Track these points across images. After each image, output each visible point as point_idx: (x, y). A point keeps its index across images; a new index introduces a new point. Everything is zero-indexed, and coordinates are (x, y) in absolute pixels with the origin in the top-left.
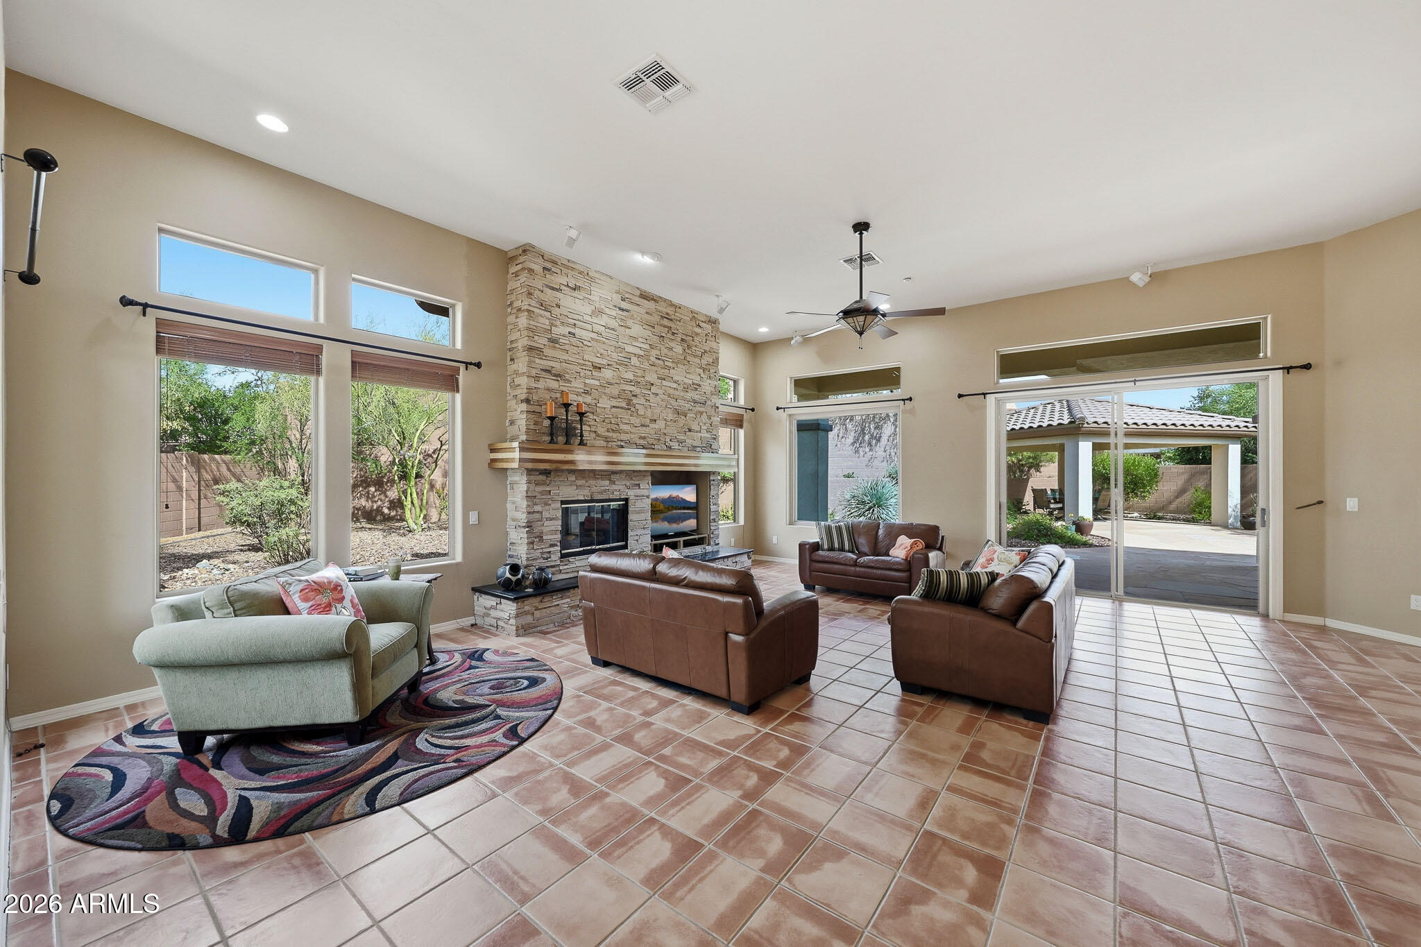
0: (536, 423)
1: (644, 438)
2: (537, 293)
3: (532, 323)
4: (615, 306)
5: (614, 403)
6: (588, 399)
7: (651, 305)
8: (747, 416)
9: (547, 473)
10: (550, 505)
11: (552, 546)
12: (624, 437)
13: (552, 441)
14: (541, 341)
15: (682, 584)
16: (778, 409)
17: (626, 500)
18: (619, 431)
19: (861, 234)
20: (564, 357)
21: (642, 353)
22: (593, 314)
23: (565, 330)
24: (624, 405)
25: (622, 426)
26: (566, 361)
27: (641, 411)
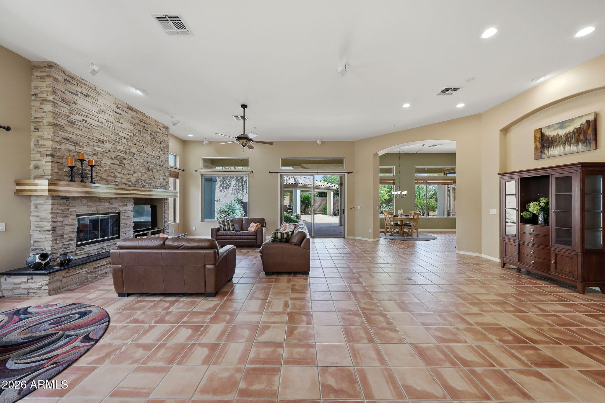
0: (59, 169)
1: (130, 181)
2: (60, 93)
3: (56, 110)
4: (112, 110)
5: (112, 161)
6: (96, 158)
7: (134, 114)
8: (181, 173)
9: (66, 198)
10: (69, 217)
11: (71, 240)
12: (117, 180)
13: (71, 180)
14: (63, 122)
15: (181, 248)
16: (196, 171)
17: (119, 213)
18: (115, 177)
19: (244, 109)
20: (79, 133)
21: (129, 137)
22: (98, 112)
23: (81, 118)
24: (118, 163)
25: (117, 174)
26: (80, 135)
27: (128, 167)
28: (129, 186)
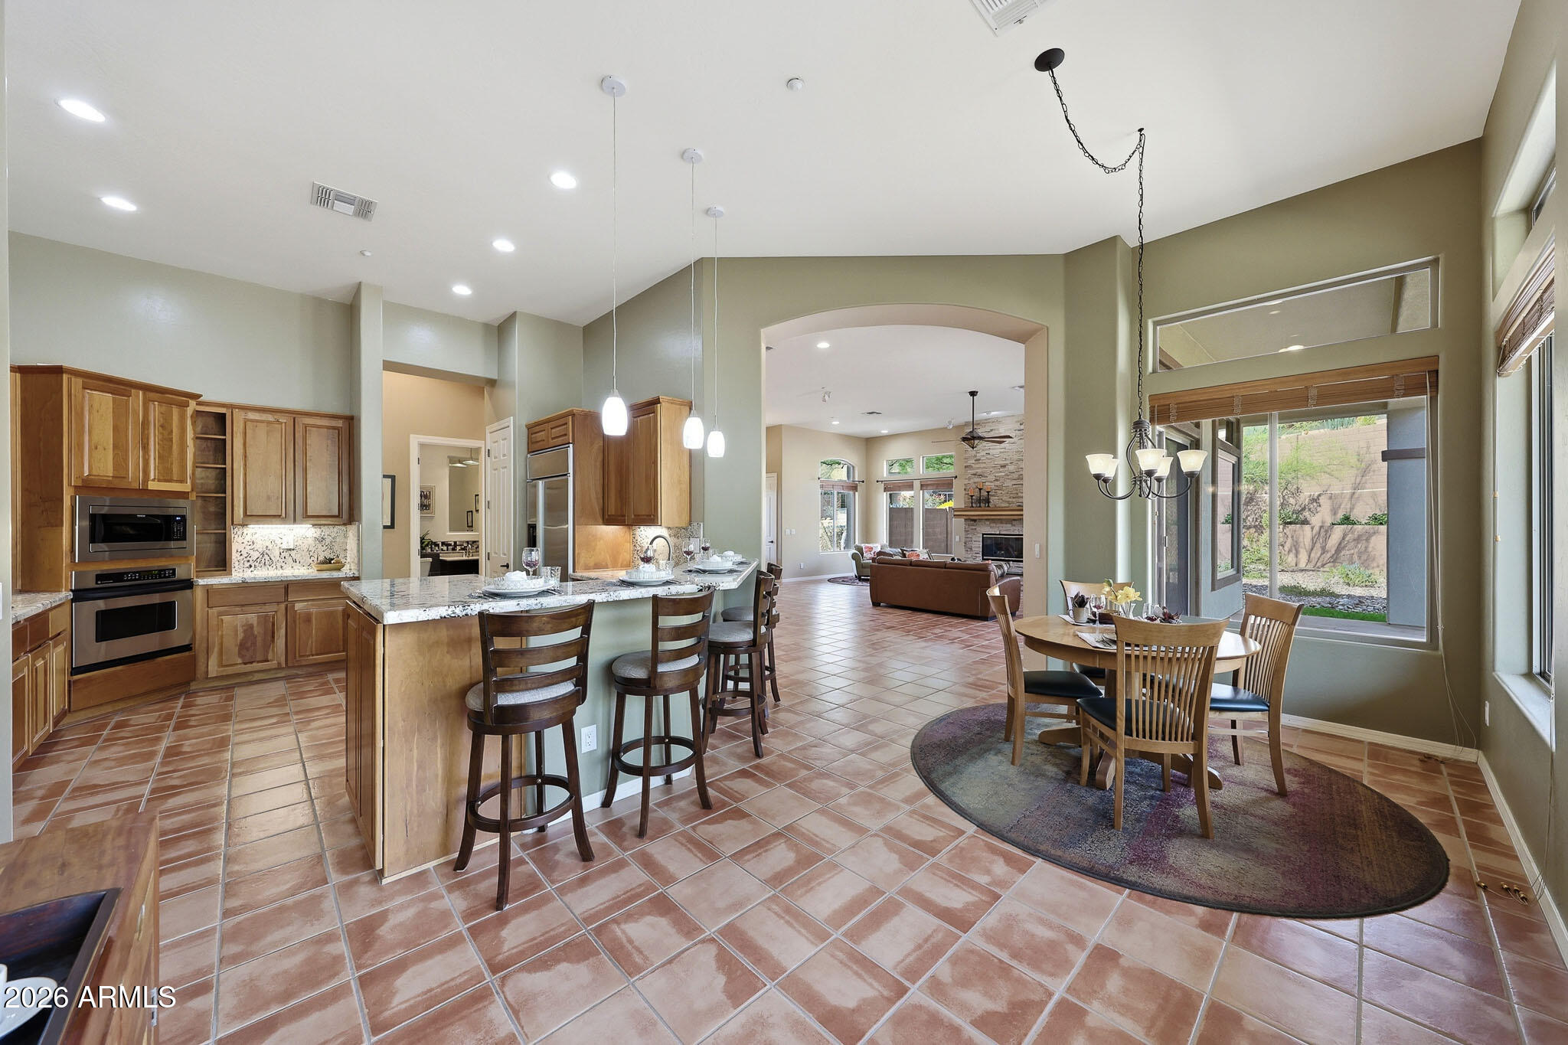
5: (1015, 482)
6: (997, 483)
9: (975, 521)
10: (976, 535)
11: (978, 553)
13: (980, 506)
20: (984, 465)
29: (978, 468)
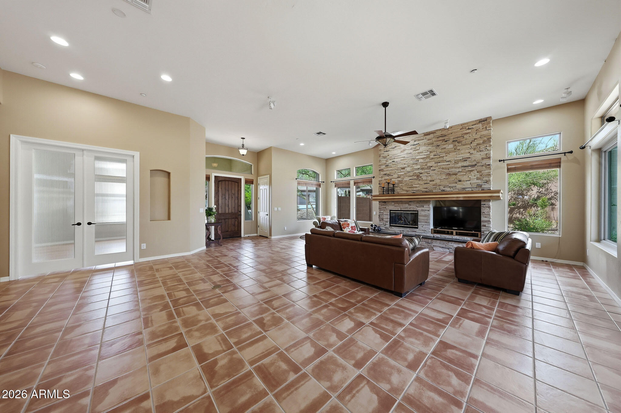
1: (426, 188)
2: (382, 155)
4: (411, 145)
5: (411, 178)
6: (400, 179)
8: (566, 158)
9: (385, 202)
10: (386, 211)
12: (415, 189)
13: (388, 194)
14: (383, 167)
16: (583, 148)
17: (418, 211)
18: (413, 187)
20: (391, 169)
21: (425, 156)
22: (402, 152)
23: (391, 161)
24: (416, 178)
25: (414, 186)
26: (391, 170)
27: (424, 178)
28: (426, 192)
29: (387, 171)
